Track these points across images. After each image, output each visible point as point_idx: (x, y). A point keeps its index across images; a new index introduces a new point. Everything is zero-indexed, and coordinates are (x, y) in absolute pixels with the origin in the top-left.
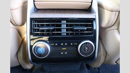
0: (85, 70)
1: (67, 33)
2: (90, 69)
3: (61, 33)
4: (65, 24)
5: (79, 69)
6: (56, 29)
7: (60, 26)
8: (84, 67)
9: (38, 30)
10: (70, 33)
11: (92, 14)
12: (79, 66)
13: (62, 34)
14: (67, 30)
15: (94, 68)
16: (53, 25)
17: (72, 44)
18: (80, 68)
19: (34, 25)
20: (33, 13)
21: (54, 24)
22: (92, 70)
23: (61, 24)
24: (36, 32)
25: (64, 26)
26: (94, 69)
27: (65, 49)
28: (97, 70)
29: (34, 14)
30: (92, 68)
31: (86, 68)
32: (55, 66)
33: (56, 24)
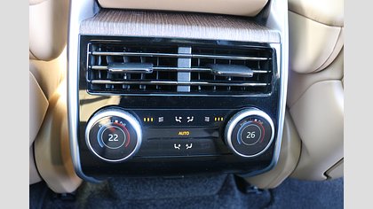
0: (234, 195)
1: (192, 87)
2: (249, 191)
3: (176, 86)
4: (189, 57)
5: (218, 194)
6: (160, 72)
7: (174, 62)
8: (232, 187)
9: (104, 74)
10: (202, 86)
11: (270, 31)
12: (220, 183)
13: (180, 89)
14: (194, 76)
15: (260, 190)
16: (149, 60)
17: (207, 119)
18: (221, 190)
19: (93, 59)
20: (90, 19)
21: (155, 57)
22: (253, 196)
23: (177, 58)
24: (98, 79)
25: (185, 64)
26: (258, 193)
27: (188, 133)
28: (268, 194)
29: (91, 23)
30: (253, 188)
31: (235, 188)
32: (149, 183)
33: (161, 58)
